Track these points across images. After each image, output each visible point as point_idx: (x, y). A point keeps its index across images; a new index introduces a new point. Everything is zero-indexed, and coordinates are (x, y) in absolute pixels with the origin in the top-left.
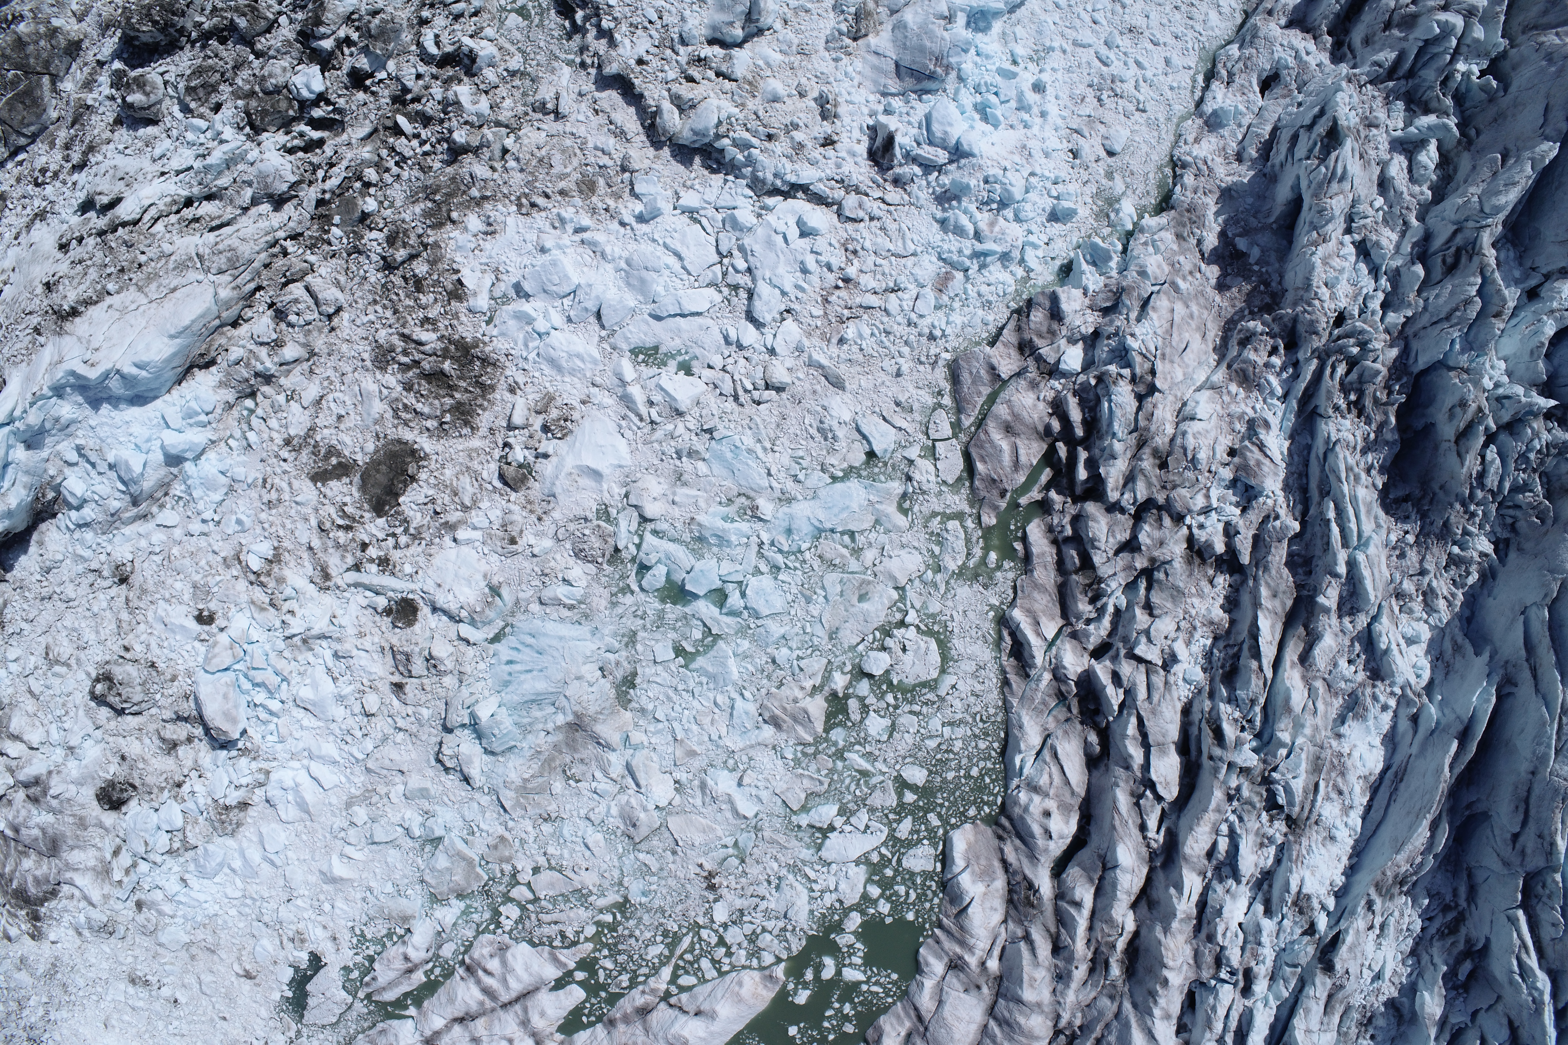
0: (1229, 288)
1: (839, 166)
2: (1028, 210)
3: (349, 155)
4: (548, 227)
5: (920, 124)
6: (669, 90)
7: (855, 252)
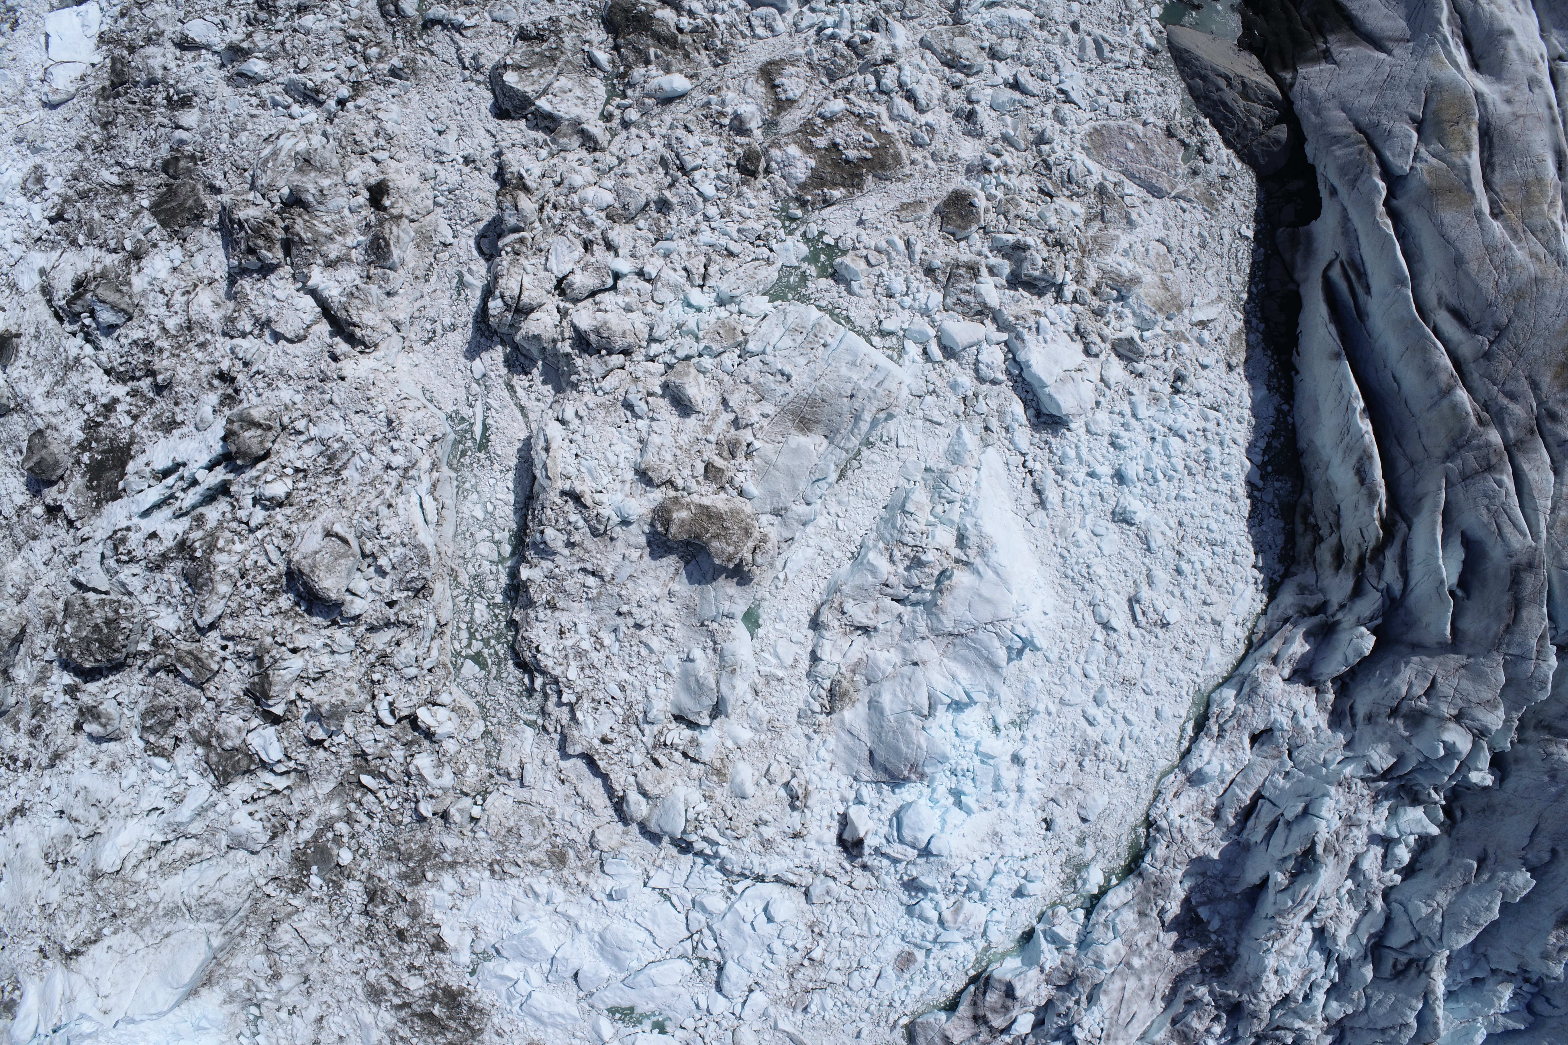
0: (1184, 949)
1: (807, 856)
2: (994, 893)
3: (318, 811)
4: (521, 896)
5: (891, 820)
6: (635, 775)
7: (821, 935)
